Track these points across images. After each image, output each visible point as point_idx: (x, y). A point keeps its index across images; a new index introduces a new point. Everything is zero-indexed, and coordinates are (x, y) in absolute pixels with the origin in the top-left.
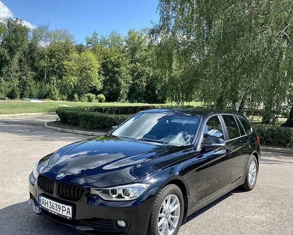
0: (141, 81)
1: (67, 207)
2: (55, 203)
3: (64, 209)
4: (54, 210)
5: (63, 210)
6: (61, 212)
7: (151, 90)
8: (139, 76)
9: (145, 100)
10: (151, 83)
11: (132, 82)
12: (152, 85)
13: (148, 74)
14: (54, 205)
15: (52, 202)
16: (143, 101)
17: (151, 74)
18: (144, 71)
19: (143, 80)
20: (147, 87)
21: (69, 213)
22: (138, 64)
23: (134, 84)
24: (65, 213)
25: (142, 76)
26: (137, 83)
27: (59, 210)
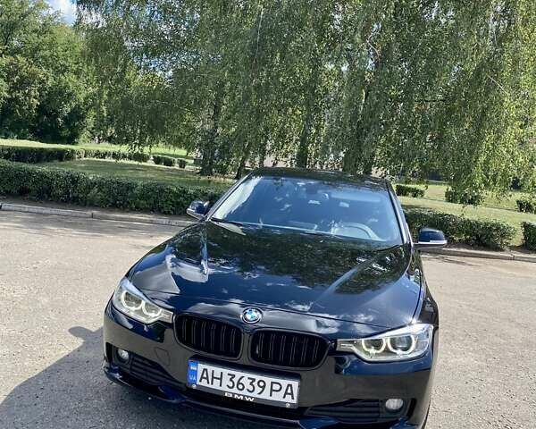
0: (28, 95)
1: (285, 382)
2: (247, 375)
3: (276, 387)
4: (245, 392)
5: (272, 390)
6: (266, 395)
7: (49, 115)
8: (23, 83)
9: (35, 135)
10: (48, 101)
11: (6, 95)
12: (52, 105)
13: (42, 82)
14: (246, 382)
15: (238, 374)
16: (31, 136)
17: (50, 83)
18: (34, 75)
19: (33, 93)
20: (40, 109)
21: (292, 394)
22: (22, 60)
23: (10, 100)
24: (278, 397)
25: (29, 84)
26: (17, 98)
27: (258, 390)
